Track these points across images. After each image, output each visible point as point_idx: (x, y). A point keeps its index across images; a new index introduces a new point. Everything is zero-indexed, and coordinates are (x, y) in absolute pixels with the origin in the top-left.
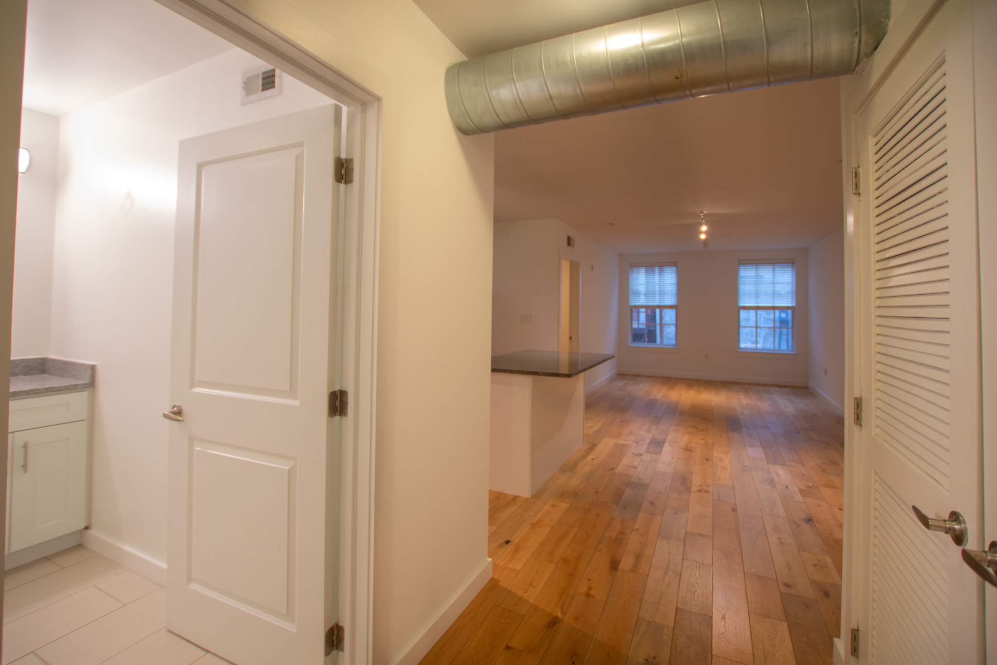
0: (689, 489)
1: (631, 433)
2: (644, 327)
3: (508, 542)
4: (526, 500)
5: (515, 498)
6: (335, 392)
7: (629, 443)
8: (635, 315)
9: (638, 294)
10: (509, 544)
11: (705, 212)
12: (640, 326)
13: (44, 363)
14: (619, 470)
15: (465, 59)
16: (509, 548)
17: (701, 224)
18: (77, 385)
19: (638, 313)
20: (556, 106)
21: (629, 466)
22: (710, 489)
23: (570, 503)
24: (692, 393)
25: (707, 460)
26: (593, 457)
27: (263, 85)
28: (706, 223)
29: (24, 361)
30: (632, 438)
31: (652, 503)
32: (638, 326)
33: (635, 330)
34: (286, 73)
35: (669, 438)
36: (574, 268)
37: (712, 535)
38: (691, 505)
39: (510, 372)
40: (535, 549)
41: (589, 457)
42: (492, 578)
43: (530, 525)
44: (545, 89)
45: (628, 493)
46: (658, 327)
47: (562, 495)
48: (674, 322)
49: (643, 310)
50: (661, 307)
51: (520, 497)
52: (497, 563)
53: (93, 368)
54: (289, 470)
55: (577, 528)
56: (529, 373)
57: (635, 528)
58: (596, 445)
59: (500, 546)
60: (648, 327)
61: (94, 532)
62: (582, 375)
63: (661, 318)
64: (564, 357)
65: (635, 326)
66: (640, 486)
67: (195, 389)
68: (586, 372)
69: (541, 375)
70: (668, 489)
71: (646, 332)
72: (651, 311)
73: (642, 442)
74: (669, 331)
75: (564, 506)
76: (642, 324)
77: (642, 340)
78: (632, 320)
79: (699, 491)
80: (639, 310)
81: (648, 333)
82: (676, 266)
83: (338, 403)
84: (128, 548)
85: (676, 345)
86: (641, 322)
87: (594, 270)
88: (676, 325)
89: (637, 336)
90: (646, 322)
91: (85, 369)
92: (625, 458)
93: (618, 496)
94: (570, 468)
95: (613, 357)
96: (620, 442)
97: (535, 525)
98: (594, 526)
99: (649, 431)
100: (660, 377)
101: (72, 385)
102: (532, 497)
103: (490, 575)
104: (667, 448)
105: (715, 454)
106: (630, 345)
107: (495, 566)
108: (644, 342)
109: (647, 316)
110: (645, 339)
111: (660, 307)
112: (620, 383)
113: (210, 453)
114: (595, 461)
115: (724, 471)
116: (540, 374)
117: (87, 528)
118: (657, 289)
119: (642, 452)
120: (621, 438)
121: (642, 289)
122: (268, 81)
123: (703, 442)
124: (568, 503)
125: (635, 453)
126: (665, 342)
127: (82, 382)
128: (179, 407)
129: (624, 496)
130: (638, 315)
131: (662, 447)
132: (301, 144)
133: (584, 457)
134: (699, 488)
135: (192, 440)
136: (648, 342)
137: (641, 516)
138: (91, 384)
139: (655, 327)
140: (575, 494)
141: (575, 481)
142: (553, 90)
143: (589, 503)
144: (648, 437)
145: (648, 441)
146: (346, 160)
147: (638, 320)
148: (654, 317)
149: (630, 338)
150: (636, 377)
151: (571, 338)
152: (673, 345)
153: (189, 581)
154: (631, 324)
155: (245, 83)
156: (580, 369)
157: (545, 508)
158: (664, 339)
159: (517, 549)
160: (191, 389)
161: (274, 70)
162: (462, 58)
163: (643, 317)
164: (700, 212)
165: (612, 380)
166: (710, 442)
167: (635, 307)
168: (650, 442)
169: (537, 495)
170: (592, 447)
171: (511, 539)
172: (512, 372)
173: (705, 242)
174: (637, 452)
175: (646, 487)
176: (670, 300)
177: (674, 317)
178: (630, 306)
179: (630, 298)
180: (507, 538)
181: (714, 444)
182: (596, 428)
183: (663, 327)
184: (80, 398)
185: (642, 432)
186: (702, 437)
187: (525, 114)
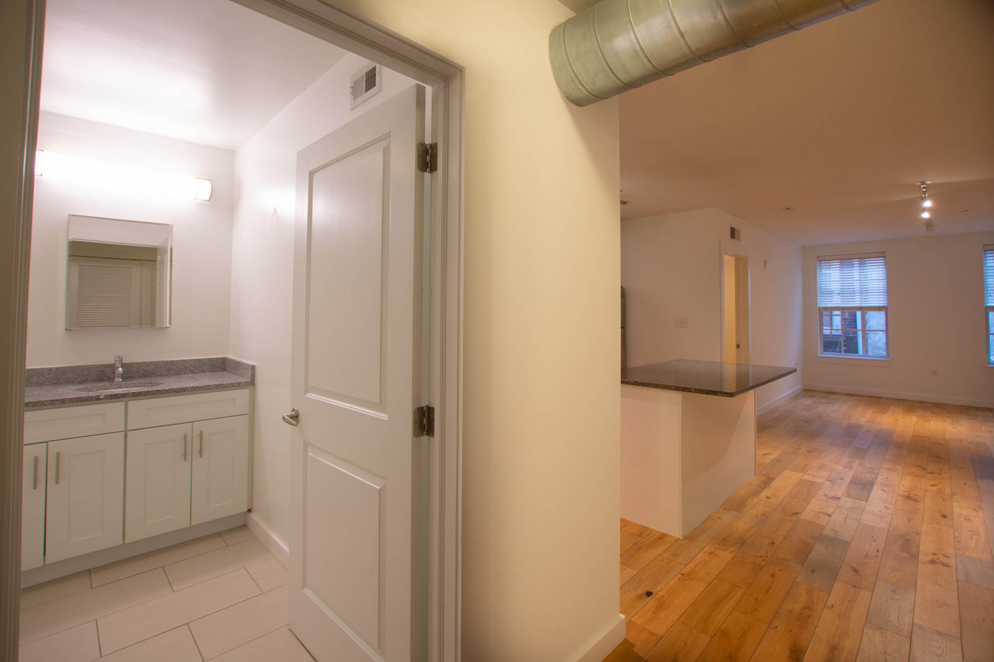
0: (914, 557)
1: (822, 467)
2: (840, 333)
3: (649, 594)
4: (676, 541)
5: (663, 536)
6: (422, 408)
7: (820, 481)
8: (826, 319)
9: (831, 293)
10: (651, 597)
11: (929, 182)
12: (834, 332)
13: (225, 362)
14: (804, 516)
15: (573, 14)
16: (650, 603)
17: (923, 199)
18: (240, 383)
19: (831, 316)
20: (690, 44)
21: (819, 512)
22: (952, 562)
23: (734, 553)
24: (914, 419)
25: (944, 516)
26: (769, 495)
27: (366, 86)
28: (931, 197)
29: (210, 360)
30: (825, 474)
31: (855, 570)
32: (831, 332)
33: (826, 336)
34: (386, 66)
35: (880, 479)
36: (741, 265)
37: (959, 636)
38: (918, 582)
39: (654, 387)
40: (684, 610)
41: (763, 494)
42: (625, 640)
43: (679, 576)
44: (673, 23)
45: (819, 551)
46: (860, 333)
47: (724, 541)
48: (884, 328)
49: (839, 313)
50: (864, 309)
51: (668, 536)
52: (633, 620)
53: (253, 368)
54: (380, 489)
55: (742, 590)
56: (677, 389)
57: (829, 603)
58: (773, 479)
59: (639, 597)
60: (844, 333)
61: (254, 516)
62: (751, 392)
63: (864, 322)
64: (730, 370)
65: (826, 332)
66: (835, 542)
67: (308, 394)
68: (757, 389)
69: (692, 392)
70: (880, 554)
71: (842, 339)
72: (850, 315)
73: (840, 481)
74: (877, 338)
75: (726, 556)
76: (837, 330)
77: (837, 349)
78: (821, 325)
79: (932, 562)
80: (831, 313)
81: (845, 341)
82: (884, 257)
83: (425, 421)
84: (275, 537)
85: (887, 356)
86: (835, 327)
87: (767, 267)
88: (887, 331)
89: (830, 344)
90: (842, 327)
91: (247, 369)
92: (814, 500)
93: (803, 552)
94: (737, 505)
95: (795, 371)
96: (806, 477)
97: (687, 577)
98: (768, 592)
99: (849, 466)
100: (864, 396)
101: (237, 383)
102: (685, 538)
103: (622, 635)
104: (877, 492)
105: (957, 510)
106: (819, 355)
107: (630, 624)
108: (840, 352)
109: (844, 319)
110: (841, 348)
111: (860, 308)
112: (807, 402)
113: (319, 460)
114: (771, 500)
115: (974, 537)
116: (692, 390)
117: (249, 511)
118: (857, 286)
119: (840, 495)
120: (808, 473)
121: (835, 286)
122: (370, 80)
123: (934, 488)
124: (731, 553)
125: (828, 496)
126: (870, 353)
127: (246, 380)
128: (297, 411)
129: (813, 554)
130: (831, 319)
131: (870, 491)
132: (387, 136)
133: (756, 493)
134: (931, 557)
135: (306, 444)
136: (845, 351)
137: (838, 586)
138: (252, 383)
139: (856, 333)
140: (742, 542)
141: (742, 524)
142: (684, 23)
143: (761, 557)
144: (849, 475)
145: (848, 480)
146: (431, 145)
147: (831, 325)
148: (855, 321)
149: (820, 347)
150: (829, 394)
151: (738, 346)
152: (883, 357)
153: (304, 585)
154: (821, 330)
155: (353, 87)
156: (751, 384)
157: (700, 555)
158: (870, 349)
159: (661, 606)
160: (305, 394)
161: (375, 68)
162: (570, 14)
163: (837, 321)
164: (920, 184)
165: (795, 397)
166: (948, 491)
167: (826, 309)
168: (850, 483)
169: (690, 537)
170: (767, 482)
171: (654, 591)
172: (656, 386)
173: (929, 223)
174: (831, 494)
175: (845, 545)
176: (877, 299)
177: (883, 321)
178: (819, 308)
179: (819, 298)
180: (649, 589)
181: (953, 494)
182: (773, 457)
183: (867, 334)
184: (242, 394)
185: (839, 468)
186: (933, 483)
187: (649, 66)
